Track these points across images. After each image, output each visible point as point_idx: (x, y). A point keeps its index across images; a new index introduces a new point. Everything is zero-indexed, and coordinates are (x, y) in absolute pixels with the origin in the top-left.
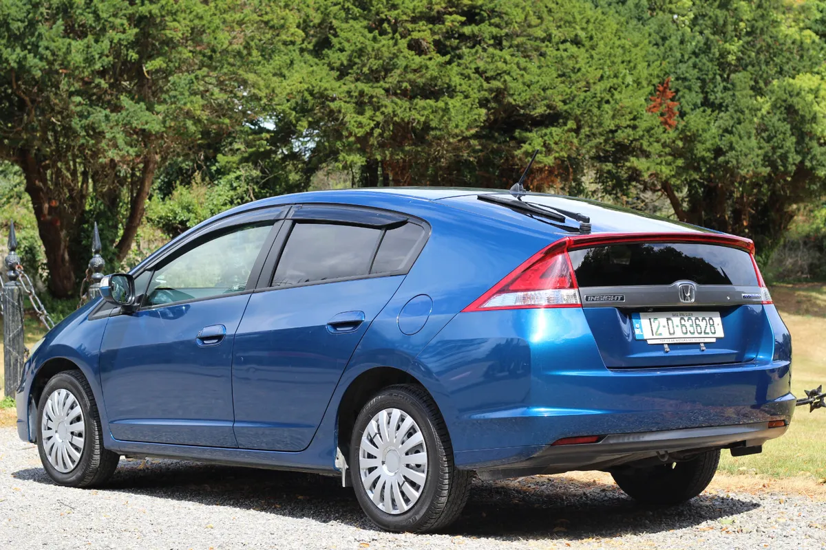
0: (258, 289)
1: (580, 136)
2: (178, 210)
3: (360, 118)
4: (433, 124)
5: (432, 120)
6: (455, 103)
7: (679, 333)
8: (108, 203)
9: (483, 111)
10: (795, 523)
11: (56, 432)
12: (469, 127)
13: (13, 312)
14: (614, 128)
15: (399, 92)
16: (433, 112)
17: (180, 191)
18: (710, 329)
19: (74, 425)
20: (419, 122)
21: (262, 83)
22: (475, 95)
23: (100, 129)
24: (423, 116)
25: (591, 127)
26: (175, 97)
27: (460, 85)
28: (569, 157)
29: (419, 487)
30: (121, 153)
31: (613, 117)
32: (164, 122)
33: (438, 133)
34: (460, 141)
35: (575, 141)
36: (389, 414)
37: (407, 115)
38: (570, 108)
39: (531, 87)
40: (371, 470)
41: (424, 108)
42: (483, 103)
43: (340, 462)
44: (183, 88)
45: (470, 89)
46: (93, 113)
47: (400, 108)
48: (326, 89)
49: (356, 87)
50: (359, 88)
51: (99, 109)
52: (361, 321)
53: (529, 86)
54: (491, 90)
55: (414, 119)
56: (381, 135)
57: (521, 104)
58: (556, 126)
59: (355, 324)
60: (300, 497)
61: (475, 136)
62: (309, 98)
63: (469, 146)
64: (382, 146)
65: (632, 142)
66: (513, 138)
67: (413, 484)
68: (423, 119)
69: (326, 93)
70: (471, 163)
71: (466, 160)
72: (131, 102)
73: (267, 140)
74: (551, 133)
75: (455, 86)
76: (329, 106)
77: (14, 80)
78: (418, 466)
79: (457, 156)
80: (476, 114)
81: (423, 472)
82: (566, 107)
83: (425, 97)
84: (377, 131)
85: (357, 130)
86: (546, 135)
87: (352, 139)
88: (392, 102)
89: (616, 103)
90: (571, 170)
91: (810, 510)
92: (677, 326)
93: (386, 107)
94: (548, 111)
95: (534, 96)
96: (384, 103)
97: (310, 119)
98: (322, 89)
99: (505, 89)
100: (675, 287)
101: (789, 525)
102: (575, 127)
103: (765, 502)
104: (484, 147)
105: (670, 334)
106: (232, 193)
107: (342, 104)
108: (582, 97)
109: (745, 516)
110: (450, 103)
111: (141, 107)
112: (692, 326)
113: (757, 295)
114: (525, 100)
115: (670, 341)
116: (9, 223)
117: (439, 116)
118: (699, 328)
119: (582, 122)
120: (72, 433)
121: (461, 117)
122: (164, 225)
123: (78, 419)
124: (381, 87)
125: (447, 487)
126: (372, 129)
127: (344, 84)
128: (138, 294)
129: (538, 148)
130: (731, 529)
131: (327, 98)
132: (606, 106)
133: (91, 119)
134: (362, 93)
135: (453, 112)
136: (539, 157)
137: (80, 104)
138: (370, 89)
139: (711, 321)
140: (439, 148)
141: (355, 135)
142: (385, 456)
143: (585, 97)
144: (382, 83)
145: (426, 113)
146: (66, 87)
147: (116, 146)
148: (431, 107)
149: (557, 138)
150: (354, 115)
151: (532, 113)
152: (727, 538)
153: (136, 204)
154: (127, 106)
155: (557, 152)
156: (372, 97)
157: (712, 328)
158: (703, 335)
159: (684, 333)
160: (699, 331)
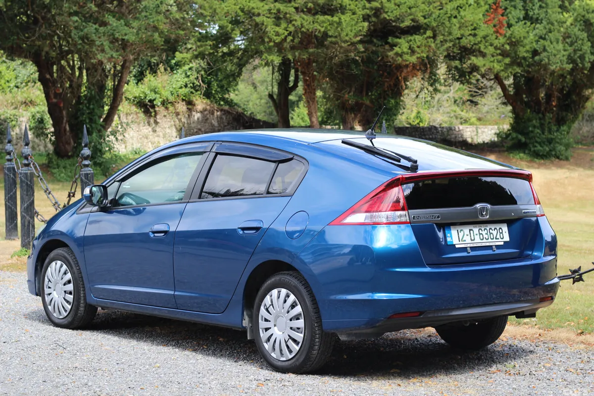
0: (191, 200)
1: (436, 42)
2: (148, 92)
3: (277, 29)
4: (330, 33)
5: (329, 30)
6: (346, 18)
7: (477, 240)
8: (97, 90)
9: (366, 24)
10: (557, 368)
11: (54, 290)
12: (356, 36)
13: (27, 189)
14: (460, 37)
15: (305, 10)
16: (330, 24)
17: (149, 78)
18: (500, 235)
19: (66, 286)
20: (320, 31)
21: (207, 5)
22: (360, 13)
23: (92, 38)
24: (323, 27)
25: (443, 35)
26: (146, 16)
27: (350, 5)
28: (427, 57)
29: (299, 343)
30: (107, 56)
31: (460, 28)
32: (137, 34)
33: (333, 39)
34: (349, 45)
35: (433, 45)
36: (279, 292)
37: (311, 27)
38: (429, 22)
39: (401, 6)
40: (267, 329)
41: (323, 22)
42: (366, 18)
43: (246, 323)
44: (151, 10)
45: (356, 8)
46: (86, 27)
47: (306, 21)
48: (253, 8)
49: (275, 6)
50: (277, 7)
51: (91, 24)
52: (261, 228)
53: (399, 6)
54: (371, 9)
55: (317, 29)
56: (292, 41)
57: (393, 19)
58: (418, 35)
59: (257, 229)
60: (221, 339)
61: (361, 42)
62: (241, 14)
63: (356, 49)
64: (293, 48)
65: (472, 45)
66: (387, 43)
67: (295, 341)
68: (322, 30)
69: (253, 11)
70: (357, 61)
71: (353, 59)
72: (114, 19)
73: (210, 45)
74: (415, 39)
75: (346, 6)
76: (255, 20)
77: (30, 4)
78: (298, 328)
79: (347, 56)
80: (360, 26)
81: (302, 333)
82: (426, 21)
83: (324, 13)
84: (290, 38)
85: (275, 38)
86: (411, 41)
87: (272, 44)
88: (300, 17)
89: (462, 18)
90: (428, 66)
91: (568, 356)
92: (477, 235)
93: (296, 20)
94: (413, 23)
95: (403, 13)
96: (295, 18)
97: (241, 29)
98: (251, 8)
99: (382, 8)
100: (476, 207)
101: (552, 369)
102: (432, 35)
103: (539, 348)
104: (366, 49)
105: (472, 240)
106: (186, 79)
107: (265, 19)
108: (437, 14)
109: (523, 361)
110: (342, 18)
111: (121, 24)
112: (486, 234)
113: (533, 211)
114: (396, 16)
115: (472, 245)
116: (27, 101)
117: (334, 28)
118: (492, 235)
119: (438, 32)
120: (65, 292)
121: (350, 28)
122: (137, 103)
123: (69, 282)
124: (292, 6)
125: (318, 344)
126: (286, 37)
127: (266, 4)
128: (110, 198)
129: (405, 50)
130: (512, 372)
131: (254, 14)
132: (454, 20)
133: (86, 30)
134: (279, 11)
135: (344, 24)
136: (406, 57)
137: (77, 21)
138: (285, 8)
139: (501, 231)
140: (334, 50)
141: (274, 42)
142: (276, 320)
143: (440, 14)
144: (293, 3)
145: (325, 25)
146: (67, 10)
147: (103, 51)
148: (329, 21)
149: (419, 44)
150: (273, 27)
151: (401, 25)
152: (509, 380)
153: (117, 90)
154: (111, 22)
155: (418, 53)
156: (286, 13)
157: (501, 235)
158: (495, 240)
159: (481, 239)
160: (492, 237)
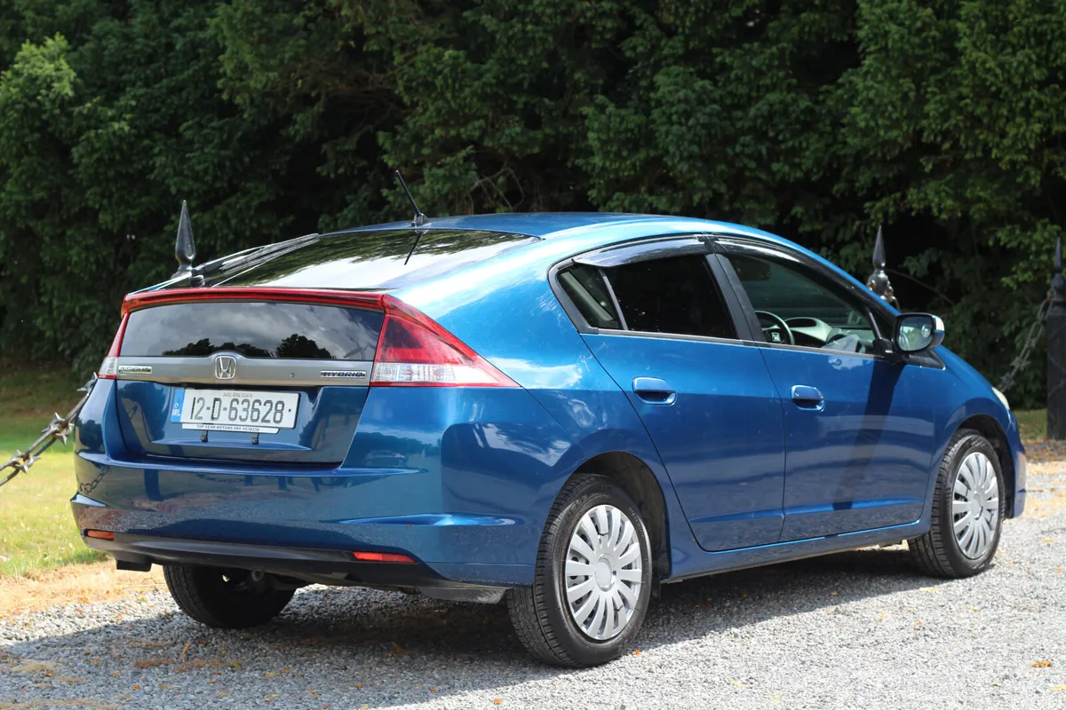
92: (225, 409)
100: (211, 358)
105: (213, 418)
112: (244, 410)
115: (210, 428)
139: (280, 407)
157: (278, 415)
158: (259, 423)
159: (231, 419)
160: (255, 417)
